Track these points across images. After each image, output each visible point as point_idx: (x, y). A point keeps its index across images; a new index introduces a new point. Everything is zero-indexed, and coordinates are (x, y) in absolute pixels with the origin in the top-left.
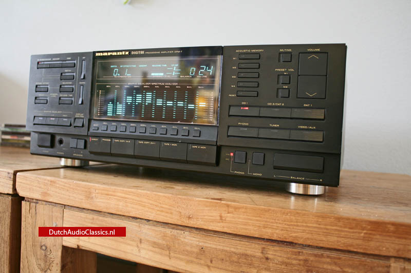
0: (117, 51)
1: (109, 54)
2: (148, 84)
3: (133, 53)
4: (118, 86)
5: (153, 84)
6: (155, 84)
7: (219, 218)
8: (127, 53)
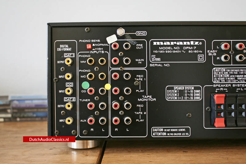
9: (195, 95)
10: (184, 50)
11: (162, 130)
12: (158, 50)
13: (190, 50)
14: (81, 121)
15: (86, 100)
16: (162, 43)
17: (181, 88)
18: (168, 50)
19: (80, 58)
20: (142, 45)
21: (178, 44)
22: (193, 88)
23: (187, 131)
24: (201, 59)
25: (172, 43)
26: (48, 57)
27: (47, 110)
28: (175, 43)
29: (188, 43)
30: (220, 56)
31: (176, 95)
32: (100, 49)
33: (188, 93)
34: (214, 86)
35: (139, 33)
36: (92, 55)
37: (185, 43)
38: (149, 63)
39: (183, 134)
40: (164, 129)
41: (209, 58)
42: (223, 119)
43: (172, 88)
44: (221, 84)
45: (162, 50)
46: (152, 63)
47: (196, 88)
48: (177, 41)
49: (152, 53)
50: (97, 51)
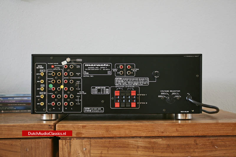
7: (176, 130)
9: (106, 91)
10: (101, 69)
11: (89, 109)
12: (88, 68)
13: (104, 69)
14: (48, 104)
15: (51, 94)
16: (89, 65)
17: (99, 88)
18: (92, 69)
19: (48, 72)
20: (79, 66)
21: (98, 65)
22: (105, 88)
23: (102, 109)
24: (109, 73)
25: (95, 65)
26: (32, 71)
27: (30, 98)
28: (96, 65)
29: (103, 65)
30: (119, 72)
31: (96, 91)
32: (58, 68)
33: (102, 90)
34: (116, 87)
35: (78, 60)
36: (54, 71)
37: (101, 65)
38: (83, 75)
39: (100, 111)
40: (90, 108)
41: (113, 73)
42: (119, 103)
43: (95, 88)
44: (119, 86)
45: (89, 68)
46: (84, 75)
47: (106, 88)
48: (97, 64)
49: (85, 70)
50: (57, 69)
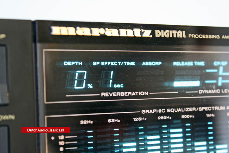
0: (118, 26)
1: (97, 32)
2: (190, 109)
3: (158, 33)
4: (113, 121)
5: (201, 109)
6: (206, 109)
8: (147, 33)
